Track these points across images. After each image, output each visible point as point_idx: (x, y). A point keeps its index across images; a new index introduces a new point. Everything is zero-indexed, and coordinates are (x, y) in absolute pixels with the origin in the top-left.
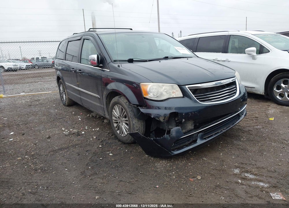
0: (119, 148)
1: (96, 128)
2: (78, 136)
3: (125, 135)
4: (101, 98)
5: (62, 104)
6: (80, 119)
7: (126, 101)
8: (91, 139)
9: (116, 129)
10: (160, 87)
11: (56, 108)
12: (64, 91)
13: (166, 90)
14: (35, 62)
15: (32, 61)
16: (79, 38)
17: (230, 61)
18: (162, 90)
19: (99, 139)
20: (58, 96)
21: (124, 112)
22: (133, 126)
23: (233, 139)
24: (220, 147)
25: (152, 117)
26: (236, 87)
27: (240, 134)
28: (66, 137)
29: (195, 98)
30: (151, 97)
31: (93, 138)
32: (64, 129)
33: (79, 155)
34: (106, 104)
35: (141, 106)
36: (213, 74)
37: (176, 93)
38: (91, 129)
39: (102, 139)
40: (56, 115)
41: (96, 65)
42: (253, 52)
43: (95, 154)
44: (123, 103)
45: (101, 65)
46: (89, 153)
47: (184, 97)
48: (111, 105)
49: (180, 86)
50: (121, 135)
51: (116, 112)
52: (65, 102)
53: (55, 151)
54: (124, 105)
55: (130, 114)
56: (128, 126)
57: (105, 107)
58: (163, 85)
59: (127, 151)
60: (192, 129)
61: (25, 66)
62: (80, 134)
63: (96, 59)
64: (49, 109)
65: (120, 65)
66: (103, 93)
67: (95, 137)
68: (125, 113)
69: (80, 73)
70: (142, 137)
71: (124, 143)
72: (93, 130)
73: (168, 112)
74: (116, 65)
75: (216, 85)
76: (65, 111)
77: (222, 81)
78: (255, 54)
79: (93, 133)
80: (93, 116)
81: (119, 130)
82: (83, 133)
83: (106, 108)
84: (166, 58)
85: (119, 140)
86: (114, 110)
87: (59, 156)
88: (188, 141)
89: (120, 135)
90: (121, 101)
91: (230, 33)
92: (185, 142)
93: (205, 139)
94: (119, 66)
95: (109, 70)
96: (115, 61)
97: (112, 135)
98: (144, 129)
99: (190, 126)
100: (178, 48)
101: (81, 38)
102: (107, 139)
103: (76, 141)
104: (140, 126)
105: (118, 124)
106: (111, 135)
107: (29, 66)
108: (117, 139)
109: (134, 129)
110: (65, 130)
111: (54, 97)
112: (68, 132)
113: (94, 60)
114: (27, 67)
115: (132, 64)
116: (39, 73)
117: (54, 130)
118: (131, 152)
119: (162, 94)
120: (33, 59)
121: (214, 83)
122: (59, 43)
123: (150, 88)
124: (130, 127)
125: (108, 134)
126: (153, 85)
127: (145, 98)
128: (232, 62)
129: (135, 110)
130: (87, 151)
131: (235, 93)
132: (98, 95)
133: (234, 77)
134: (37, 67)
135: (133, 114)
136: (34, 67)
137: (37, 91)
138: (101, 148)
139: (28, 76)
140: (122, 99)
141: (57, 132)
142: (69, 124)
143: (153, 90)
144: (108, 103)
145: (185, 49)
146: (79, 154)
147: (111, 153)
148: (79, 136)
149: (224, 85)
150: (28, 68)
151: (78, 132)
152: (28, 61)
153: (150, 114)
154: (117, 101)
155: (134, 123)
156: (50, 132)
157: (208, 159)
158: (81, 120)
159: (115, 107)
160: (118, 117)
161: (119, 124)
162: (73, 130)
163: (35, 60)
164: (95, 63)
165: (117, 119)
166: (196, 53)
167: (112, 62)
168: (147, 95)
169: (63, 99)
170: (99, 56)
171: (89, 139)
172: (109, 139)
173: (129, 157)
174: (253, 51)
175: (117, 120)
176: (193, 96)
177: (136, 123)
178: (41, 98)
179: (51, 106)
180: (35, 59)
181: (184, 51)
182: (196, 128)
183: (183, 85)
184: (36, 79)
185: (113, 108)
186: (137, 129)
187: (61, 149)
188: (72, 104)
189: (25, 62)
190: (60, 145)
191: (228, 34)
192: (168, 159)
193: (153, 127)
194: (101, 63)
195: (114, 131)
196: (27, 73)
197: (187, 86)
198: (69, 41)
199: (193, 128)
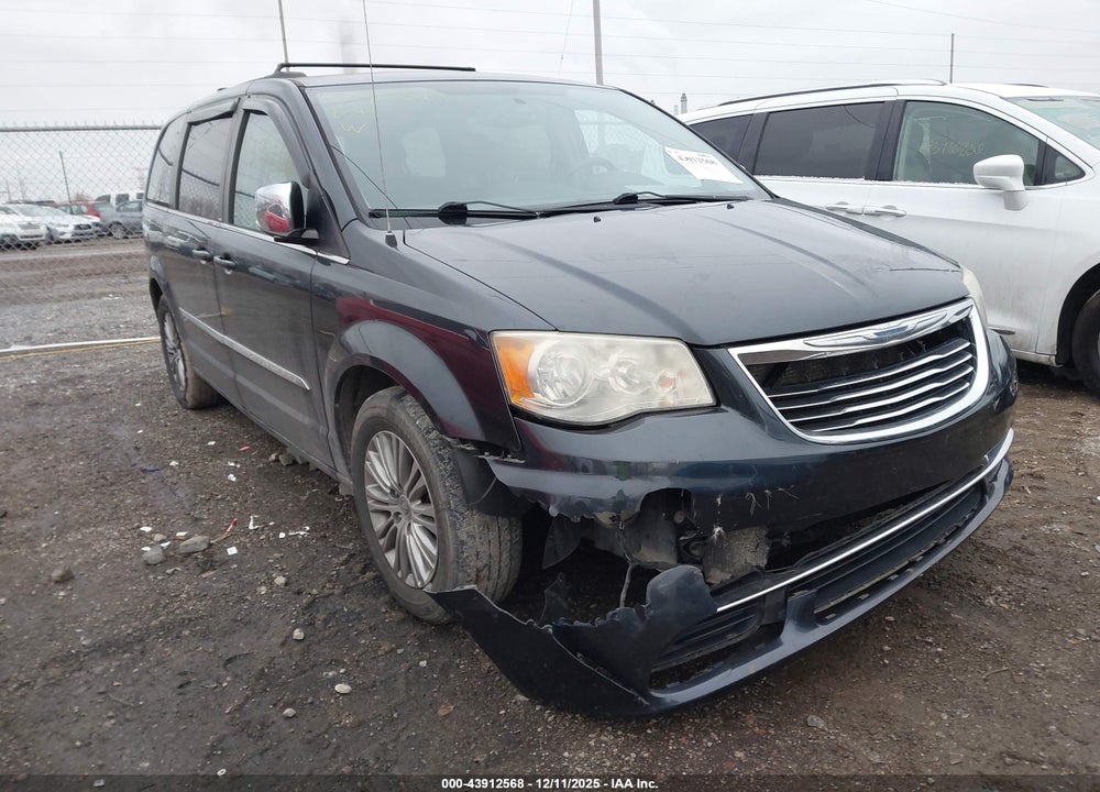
0: (386, 647)
1: (294, 528)
2: (204, 571)
3: (419, 584)
4: (316, 394)
5: (172, 400)
6: (232, 478)
7: (426, 421)
8: (263, 590)
9: (381, 542)
10: (592, 351)
11: (143, 420)
12: (180, 347)
13: (624, 370)
14: (110, 213)
15: (101, 209)
16: (227, 106)
17: (902, 216)
18: (603, 370)
19: (299, 593)
20: (160, 364)
21: (418, 475)
22: (459, 553)
23: (947, 598)
24: (886, 648)
25: (553, 511)
26: (972, 350)
27: (977, 570)
28: (147, 575)
29: (776, 410)
30: (550, 407)
31: (271, 581)
32: (147, 529)
33: (188, 683)
34: (338, 423)
35: (495, 451)
36: (862, 283)
37: (680, 383)
38: (272, 528)
39: (315, 591)
40: (133, 452)
41: (286, 235)
42: (1011, 176)
43: (266, 679)
44: (412, 428)
45: (312, 234)
46: (237, 676)
47: (718, 404)
48: (357, 427)
49: (699, 351)
50: (404, 577)
51: (382, 467)
52: (185, 391)
53: (72, 661)
54: (419, 439)
55: (447, 490)
56: (434, 545)
57: (333, 434)
58: (611, 347)
59: (423, 663)
60: (758, 567)
61: (71, 228)
62: (217, 558)
63: (286, 204)
64: (111, 420)
65: (398, 234)
66: (321, 369)
67: (280, 580)
68: (423, 481)
69: (229, 267)
70: (496, 615)
71: (414, 618)
72: (282, 535)
73: (637, 489)
74: (379, 236)
75: (882, 341)
76: (177, 435)
77: (910, 323)
78: (1017, 184)
79: (277, 555)
80: (295, 462)
81: (394, 547)
82: (232, 551)
83: (337, 443)
84: (629, 201)
85: (395, 603)
86: (371, 454)
87: (83, 689)
88: (736, 629)
89: (400, 574)
90: (403, 416)
91: (905, 93)
92: (722, 636)
93: (821, 619)
94: (391, 241)
95: (346, 261)
96: (375, 214)
97: (363, 571)
98: (516, 564)
99: (749, 551)
100: (684, 154)
101: (236, 107)
102: (336, 592)
103: (189, 599)
104: (494, 550)
105: (392, 523)
106: (359, 567)
107: (89, 227)
108: (387, 590)
109: (461, 564)
110: (151, 532)
111: (145, 365)
112: (165, 545)
113: (277, 209)
114: (79, 231)
115: (460, 229)
116: (119, 257)
117: (102, 533)
118: (445, 670)
119: (603, 389)
120: (107, 199)
121: (870, 332)
122: (159, 132)
123: (543, 356)
124: (442, 551)
125: (346, 562)
126: (555, 342)
127: (518, 412)
128: (912, 217)
129: (466, 466)
130: (229, 661)
131: (970, 378)
132: (303, 373)
133: (964, 298)
134: (118, 234)
135: (459, 492)
136: (105, 232)
137: (87, 334)
138: (297, 648)
139: (73, 271)
140: (411, 411)
141: (113, 545)
142: (180, 502)
143: (559, 373)
144: (344, 420)
145: (716, 161)
146: (185, 679)
147: (346, 678)
148: (212, 568)
149: (914, 342)
150: (82, 236)
151: (210, 545)
152: (84, 209)
153: (545, 497)
154: (383, 413)
155: (464, 537)
156: (79, 544)
157: (835, 721)
158: (238, 483)
159: (376, 440)
160: (393, 491)
161: (395, 524)
162: (187, 537)
163: (112, 207)
164: (281, 227)
165: (386, 499)
166: (764, 180)
167: (360, 218)
168: (526, 396)
169: (175, 376)
170: (305, 192)
171: (253, 585)
172: (347, 590)
173: (434, 705)
174: (1008, 171)
175: (386, 504)
176: (766, 397)
177: (473, 537)
178: (90, 368)
179: (125, 409)
180: (113, 201)
181: (713, 170)
182: (780, 561)
183: (718, 346)
184: (99, 285)
185: (366, 442)
186: (480, 564)
187: (104, 649)
188: (209, 401)
189: (72, 213)
190: (105, 623)
191: (894, 99)
192: (629, 722)
193: (559, 549)
194: (311, 226)
195: (373, 549)
196: (71, 255)
197: (735, 352)
198: (191, 124)
199: (763, 562)
